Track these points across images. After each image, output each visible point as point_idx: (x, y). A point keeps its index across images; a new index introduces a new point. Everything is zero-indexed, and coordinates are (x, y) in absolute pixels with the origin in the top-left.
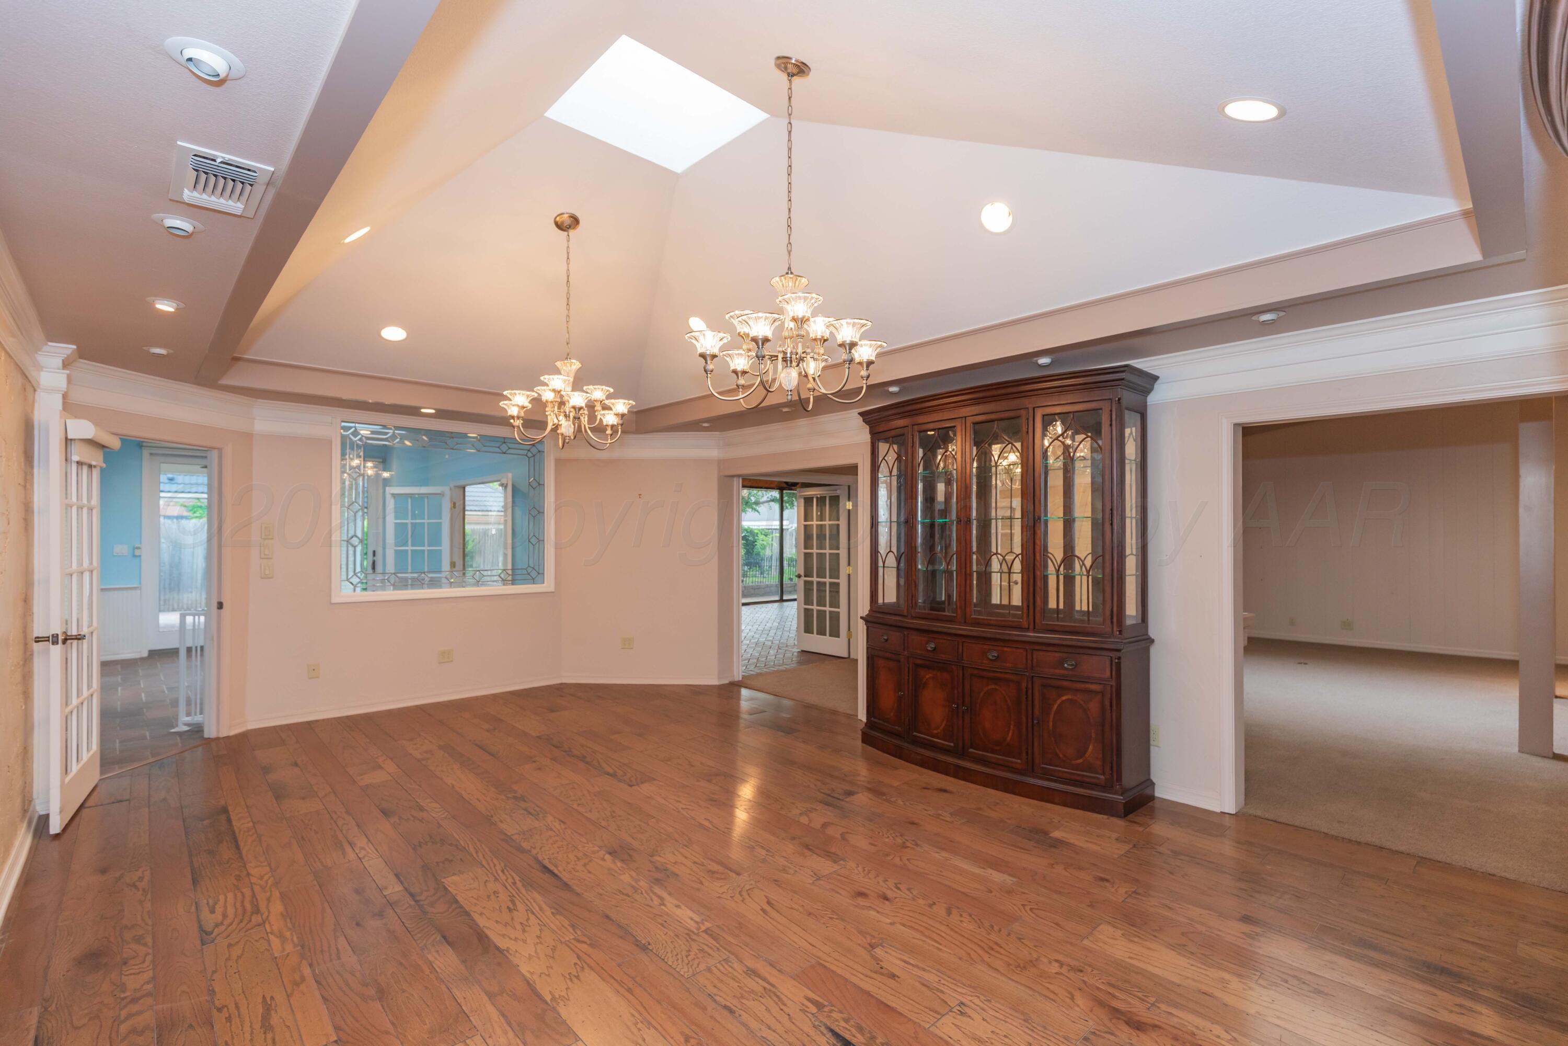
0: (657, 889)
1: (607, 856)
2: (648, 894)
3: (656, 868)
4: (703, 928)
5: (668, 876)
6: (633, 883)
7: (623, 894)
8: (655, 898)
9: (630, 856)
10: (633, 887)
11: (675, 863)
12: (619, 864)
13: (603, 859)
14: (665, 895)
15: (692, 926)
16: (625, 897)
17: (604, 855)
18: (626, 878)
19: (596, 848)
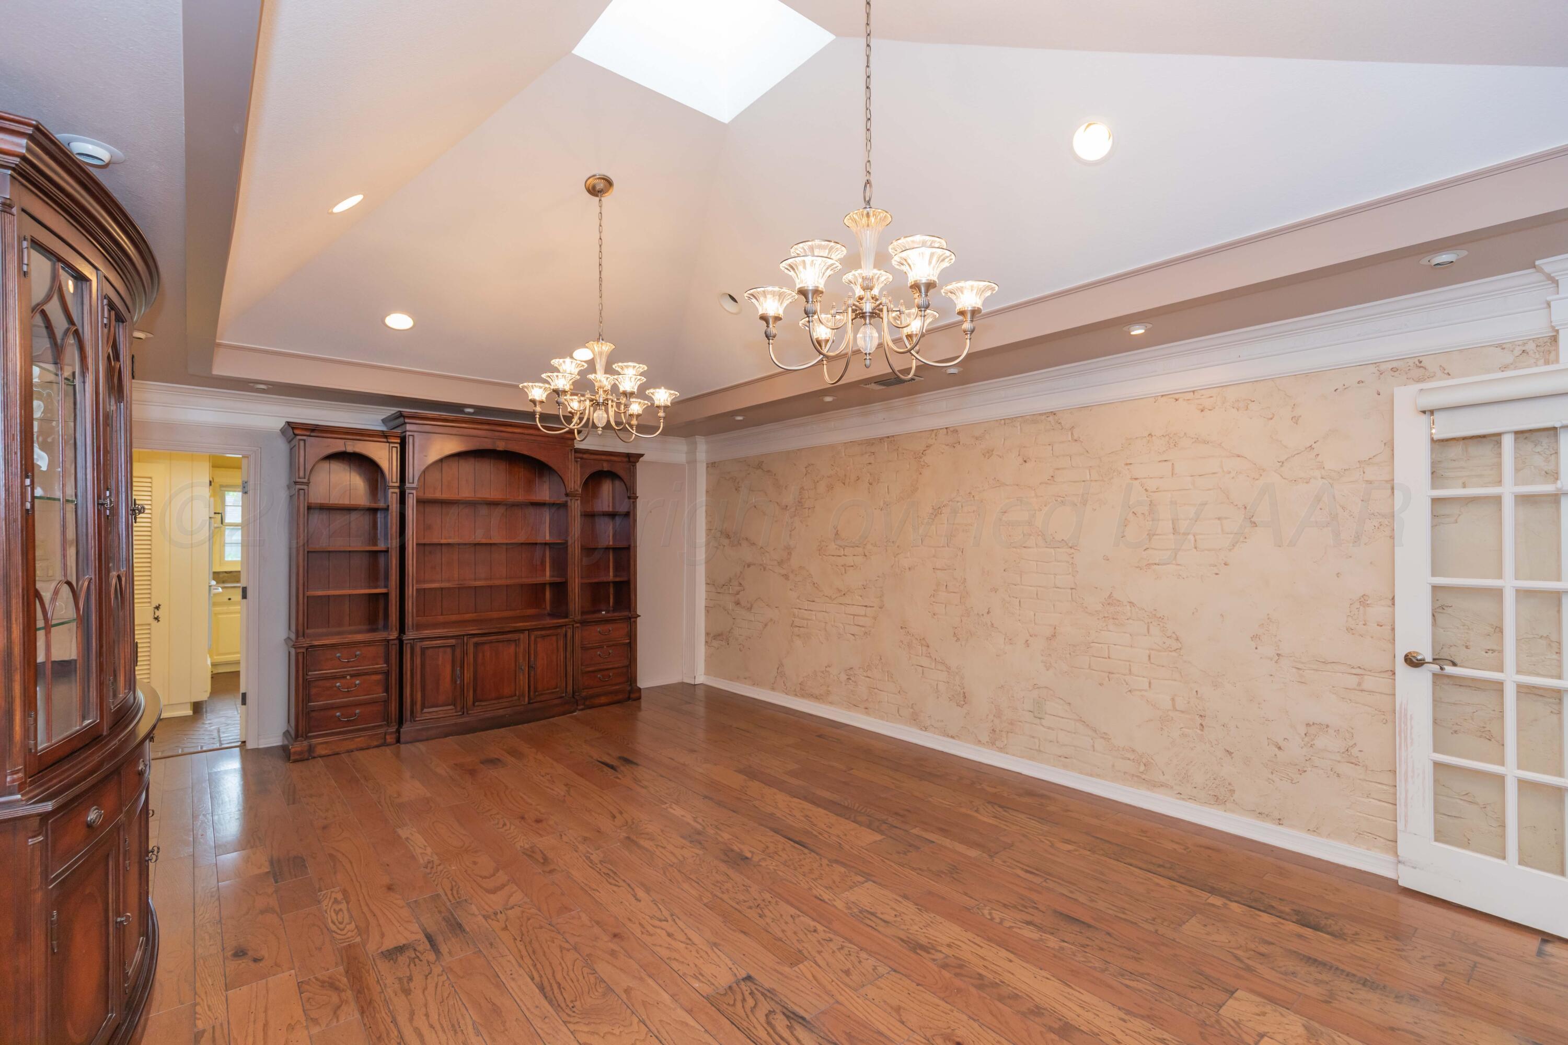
0: (699, 827)
1: (749, 855)
2: (707, 824)
3: (700, 843)
4: (667, 805)
5: (690, 836)
6: (719, 832)
7: (726, 825)
8: (700, 821)
9: (726, 854)
10: (720, 830)
11: (683, 847)
12: (735, 848)
13: (753, 853)
14: (692, 823)
15: (674, 806)
16: (725, 823)
17: (752, 856)
18: (726, 836)
19: (763, 864)
